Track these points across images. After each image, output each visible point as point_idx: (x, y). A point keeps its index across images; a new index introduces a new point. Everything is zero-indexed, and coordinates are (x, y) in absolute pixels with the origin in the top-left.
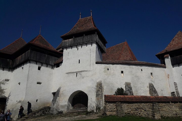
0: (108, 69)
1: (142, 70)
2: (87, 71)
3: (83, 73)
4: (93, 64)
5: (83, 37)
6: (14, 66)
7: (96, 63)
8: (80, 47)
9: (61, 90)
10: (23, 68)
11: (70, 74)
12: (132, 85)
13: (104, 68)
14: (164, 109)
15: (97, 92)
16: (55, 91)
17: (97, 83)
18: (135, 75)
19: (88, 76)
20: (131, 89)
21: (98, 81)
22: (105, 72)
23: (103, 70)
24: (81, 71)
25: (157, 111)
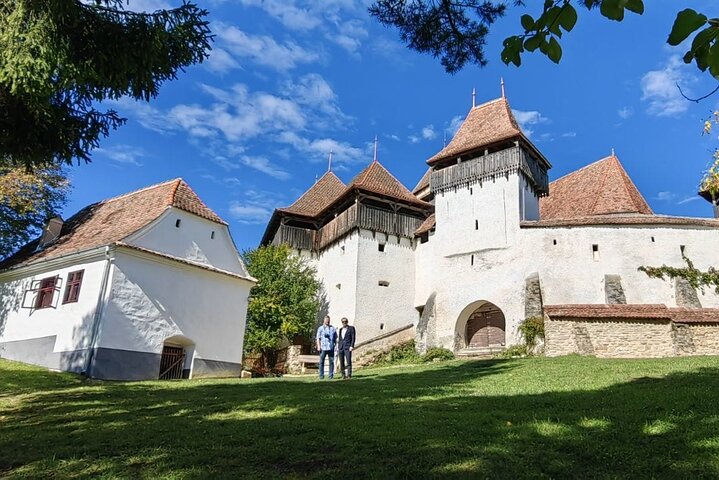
0: (555, 243)
1: (653, 240)
2: (498, 249)
3: (487, 255)
4: (513, 230)
5: (484, 159)
6: (322, 244)
7: (522, 227)
8: (476, 187)
9: (437, 301)
10: (343, 248)
11: (456, 258)
12: (624, 283)
13: (545, 239)
14: (709, 342)
15: (528, 303)
16: (423, 303)
17: (528, 280)
18: (633, 254)
19: (501, 264)
20: (621, 293)
21: (528, 275)
22: (546, 249)
23: (542, 244)
24: (484, 251)
25: (686, 346)
